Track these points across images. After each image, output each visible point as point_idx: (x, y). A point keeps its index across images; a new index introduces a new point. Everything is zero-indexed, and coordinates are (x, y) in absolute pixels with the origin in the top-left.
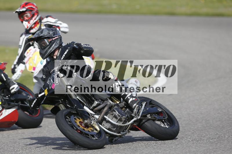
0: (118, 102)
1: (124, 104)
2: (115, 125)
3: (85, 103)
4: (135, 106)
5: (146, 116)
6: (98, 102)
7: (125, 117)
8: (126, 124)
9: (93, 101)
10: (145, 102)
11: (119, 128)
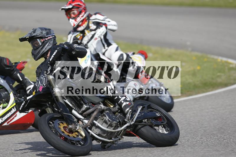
0: (112, 106)
1: (118, 108)
2: (105, 130)
3: (74, 107)
4: (128, 111)
5: (141, 121)
6: (87, 106)
7: (116, 122)
8: (117, 130)
9: (82, 105)
10: (141, 107)
11: (109, 134)
